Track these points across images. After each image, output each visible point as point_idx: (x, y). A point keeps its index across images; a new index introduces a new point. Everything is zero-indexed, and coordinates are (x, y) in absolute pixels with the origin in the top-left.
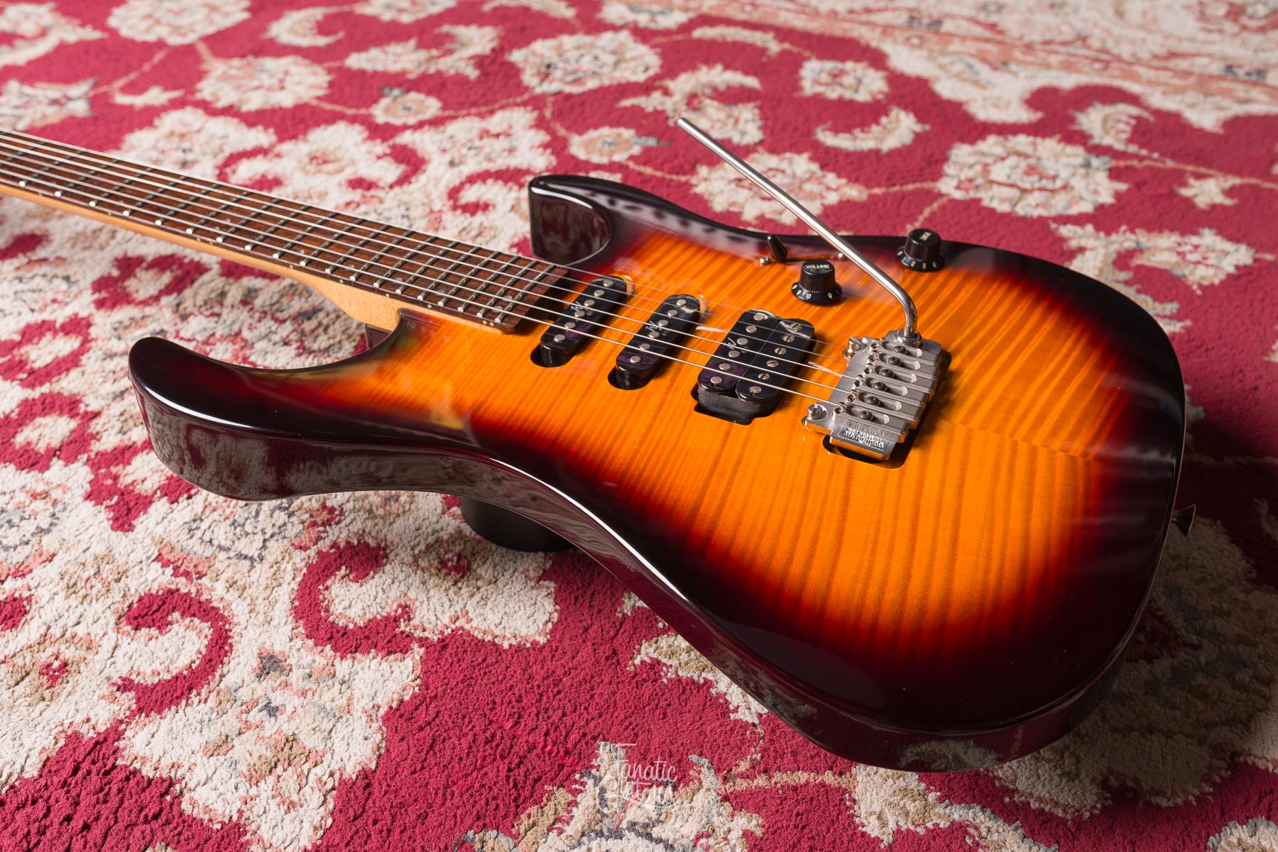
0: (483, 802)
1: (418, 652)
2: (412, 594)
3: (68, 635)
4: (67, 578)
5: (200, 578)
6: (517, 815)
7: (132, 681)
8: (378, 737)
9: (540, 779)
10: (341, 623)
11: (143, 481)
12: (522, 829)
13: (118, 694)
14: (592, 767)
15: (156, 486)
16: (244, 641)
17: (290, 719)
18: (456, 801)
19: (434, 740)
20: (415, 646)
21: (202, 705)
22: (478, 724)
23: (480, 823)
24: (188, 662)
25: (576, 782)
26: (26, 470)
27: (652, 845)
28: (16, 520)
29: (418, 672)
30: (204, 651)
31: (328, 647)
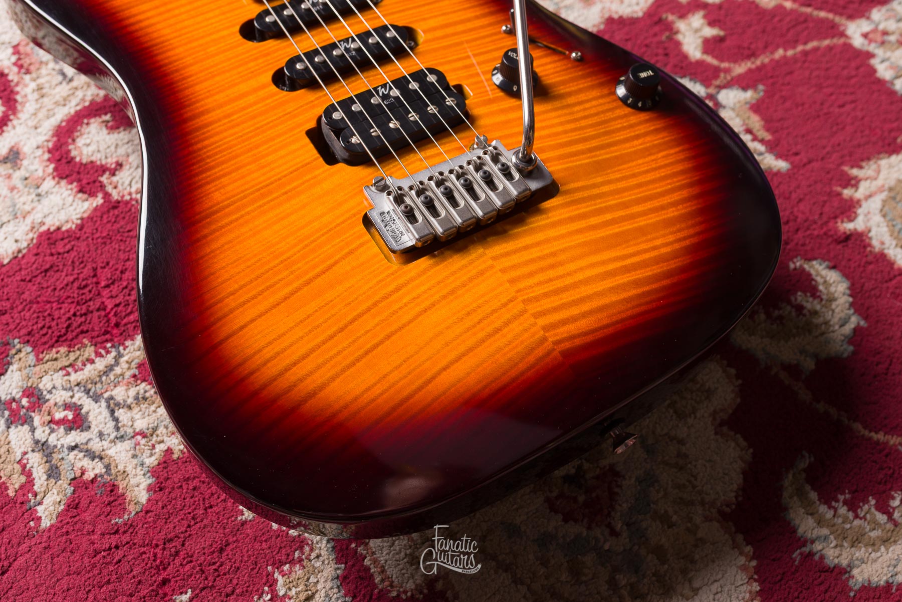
0: (40, 325)
1: (99, 200)
2: (131, 159)
5: (26, 73)
6: (52, 346)
8: (25, 244)
9: (87, 331)
10: (73, 153)
12: (47, 357)
14: (123, 344)
16: (12, 132)
18: (28, 314)
19: (51, 267)
20: (100, 195)
22: (87, 271)
23: (27, 338)
25: (105, 348)
27: (109, 418)
29: (85, 215)
31: (53, 166)
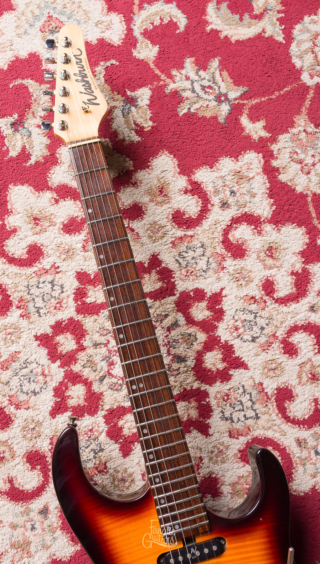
3: (12, 446)
4: (26, 422)
7: (13, 481)
11: (72, 398)
13: (7, 482)
15: (73, 405)
16: (46, 496)
17: (35, 535)
21: (21, 508)
24: (29, 488)
26: (49, 357)
28: (32, 380)
29: (72, 555)
30: (35, 489)
31: (61, 521)
